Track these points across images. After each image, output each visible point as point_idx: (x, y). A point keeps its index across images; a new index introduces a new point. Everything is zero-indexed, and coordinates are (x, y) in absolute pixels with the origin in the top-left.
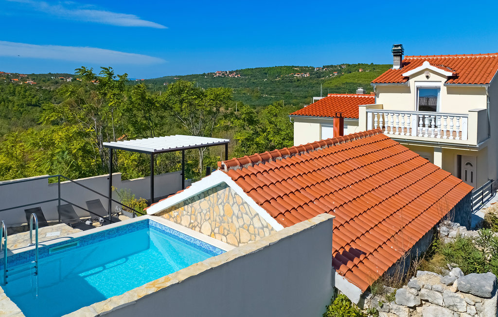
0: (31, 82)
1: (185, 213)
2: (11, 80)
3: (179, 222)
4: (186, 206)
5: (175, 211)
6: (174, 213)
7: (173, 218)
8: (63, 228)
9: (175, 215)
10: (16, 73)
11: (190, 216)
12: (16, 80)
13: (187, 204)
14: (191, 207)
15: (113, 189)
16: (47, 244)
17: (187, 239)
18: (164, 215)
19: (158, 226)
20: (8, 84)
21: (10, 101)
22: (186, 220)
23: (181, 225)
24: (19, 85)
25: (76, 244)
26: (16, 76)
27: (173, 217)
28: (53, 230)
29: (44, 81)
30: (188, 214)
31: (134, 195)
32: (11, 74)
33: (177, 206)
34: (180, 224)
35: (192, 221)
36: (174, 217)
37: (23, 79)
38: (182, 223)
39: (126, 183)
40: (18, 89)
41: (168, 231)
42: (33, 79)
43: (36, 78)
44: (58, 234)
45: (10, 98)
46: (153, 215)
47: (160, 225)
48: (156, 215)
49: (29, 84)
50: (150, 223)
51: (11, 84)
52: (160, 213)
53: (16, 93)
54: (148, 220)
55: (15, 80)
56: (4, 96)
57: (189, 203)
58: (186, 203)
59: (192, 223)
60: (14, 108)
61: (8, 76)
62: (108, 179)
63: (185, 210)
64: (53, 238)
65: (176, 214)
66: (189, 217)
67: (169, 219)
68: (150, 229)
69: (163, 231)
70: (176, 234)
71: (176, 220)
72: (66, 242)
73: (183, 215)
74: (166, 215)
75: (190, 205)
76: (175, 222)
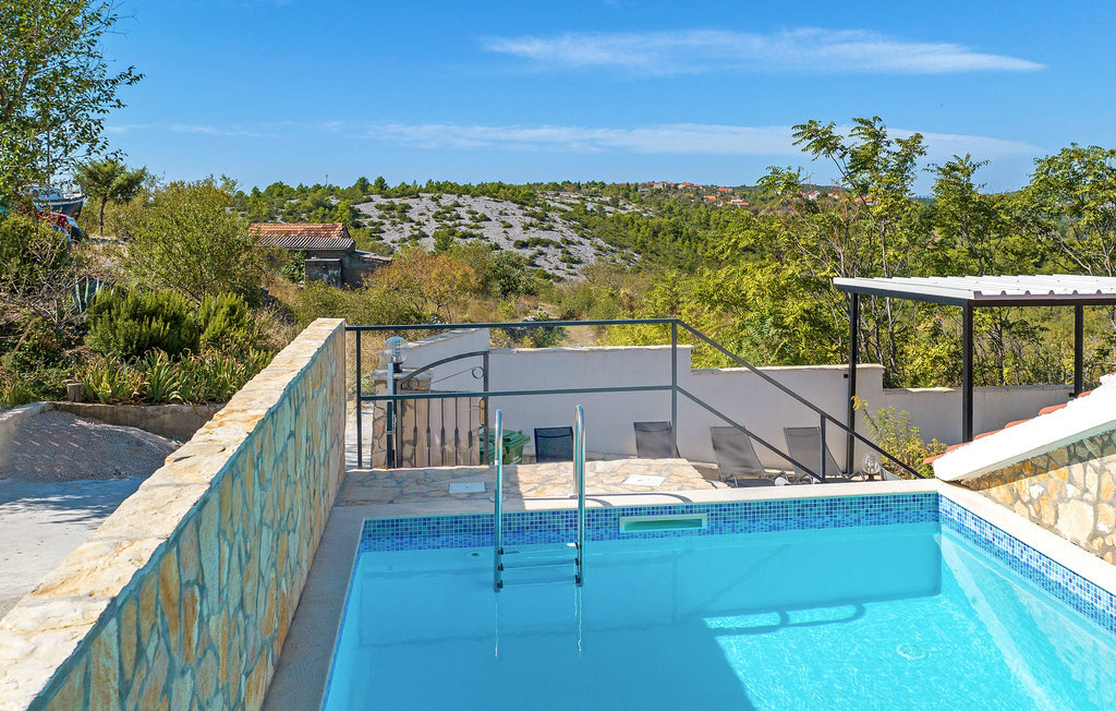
0: (738, 201)
1: (1071, 490)
2: (703, 199)
3: (1048, 519)
4: (1077, 468)
5: (1034, 479)
6: (1030, 487)
7: (1025, 504)
8: (676, 470)
9: (1035, 496)
10: (712, 186)
11: (1095, 504)
12: (712, 198)
13: (1081, 460)
14: (1100, 472)
15: (857, 406)
16: (617, 502)
17: (1077, 591)
18: (993, 491)
19: (969, 523)
20: (697, 206)
21: (699, 239)
22: (1076, 519)
23: (1057, 533)
24: (717, 208)
25: (698, 523)
26: (712, 190)
27: (1026, 499)
28: (649, 470)
29: (763, 200)
30: (1087, 496)
31: (915, 430)
32: (704, 187)
33: (1042, 464)
34: (1050, 528)
35: (1103, 527)
36: (1031, 502)
37: (725, 195)
38: (1061, 525)
39: (893, 396)
40: (714, 215)
41: (1004, 546)
42: (744, 197)
43: (748, 193)
44: (655, 481)
45: (701, 233)
46: (957, 483)
47: (978, 519)
48: (967, 486)
49: (734, 206)
50: (944, 506)
51: (702, 205)
52: (979, 480)
53: (711, 223)
54: (936, 498)
55: (710, 197)
56: (690, 230)
57: (1091, 456)
58: (1073, 453)
59: (1104, 536)
60: (707, 254)
61: (697, 191)
62: (846, 376)
63: (1071, 481)
64: (638, 490)
65: (1036, 491)
66: (1089, 510)
67: (1011, 506)
68: (944, 528)
69: (986, 541)
70: (1033, 563)
71: (1038, 513)
72: (670, 509)
73: (1064, 499)
74: (1000, 491)
75: (1095, 462)
76: (1032, 519)
